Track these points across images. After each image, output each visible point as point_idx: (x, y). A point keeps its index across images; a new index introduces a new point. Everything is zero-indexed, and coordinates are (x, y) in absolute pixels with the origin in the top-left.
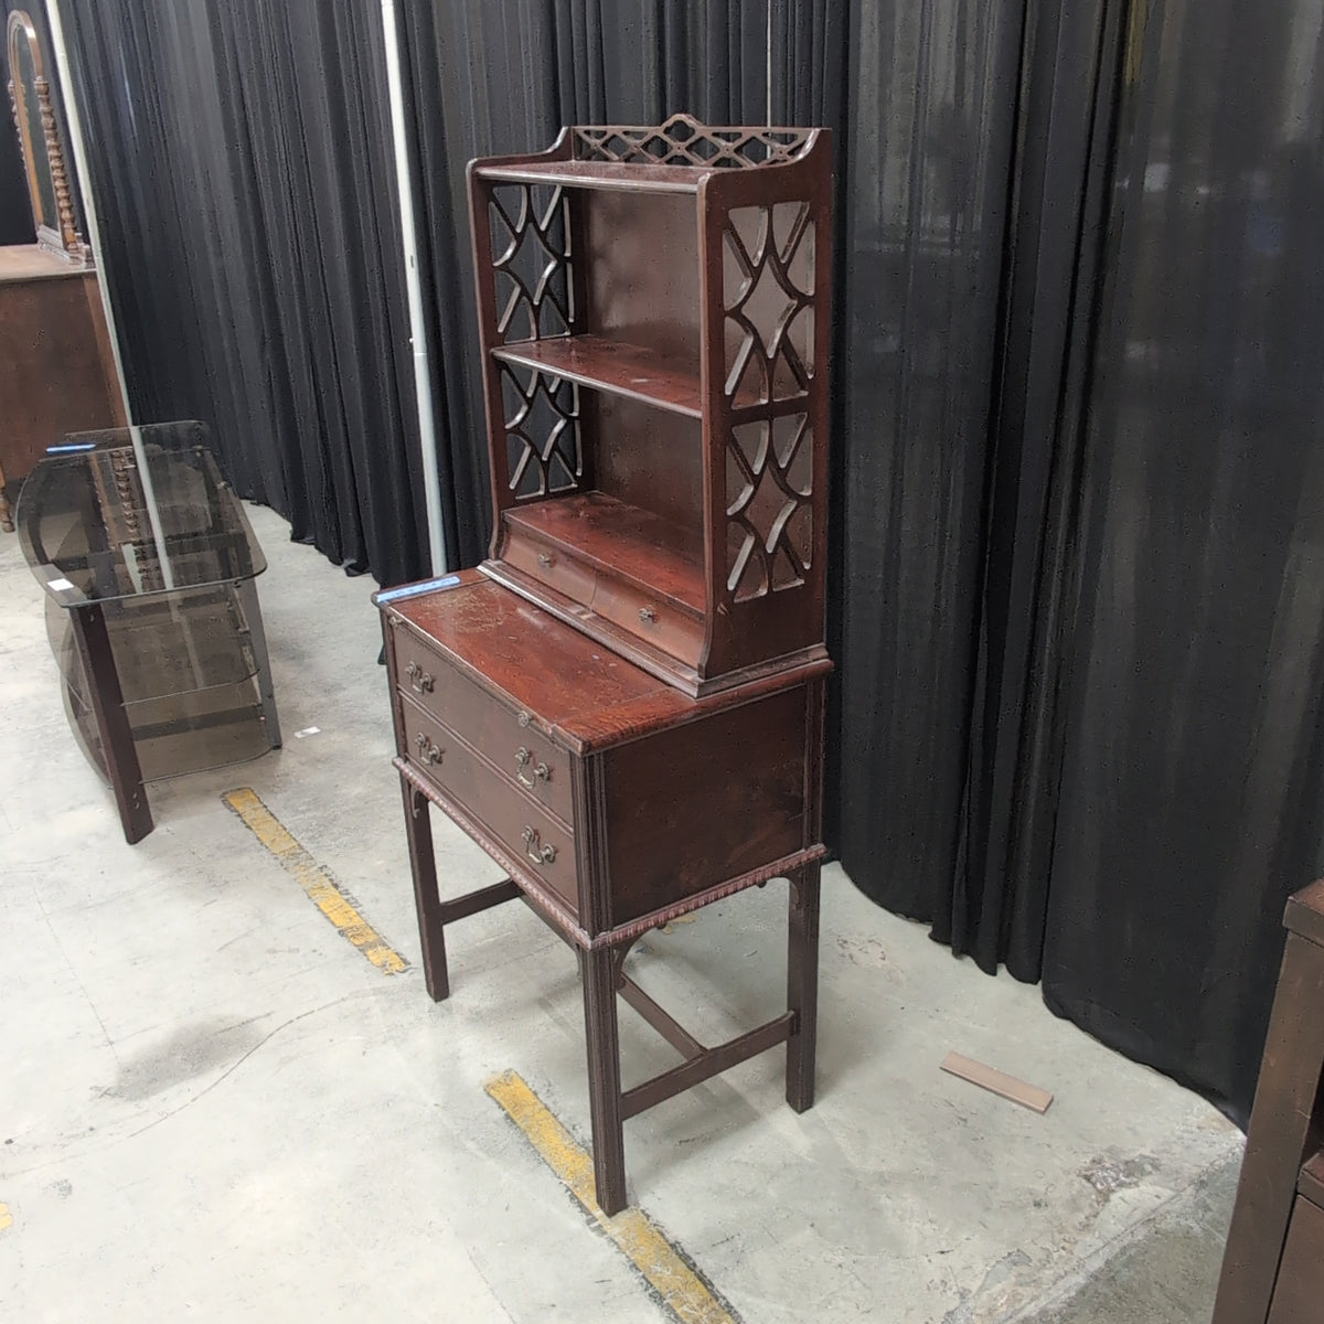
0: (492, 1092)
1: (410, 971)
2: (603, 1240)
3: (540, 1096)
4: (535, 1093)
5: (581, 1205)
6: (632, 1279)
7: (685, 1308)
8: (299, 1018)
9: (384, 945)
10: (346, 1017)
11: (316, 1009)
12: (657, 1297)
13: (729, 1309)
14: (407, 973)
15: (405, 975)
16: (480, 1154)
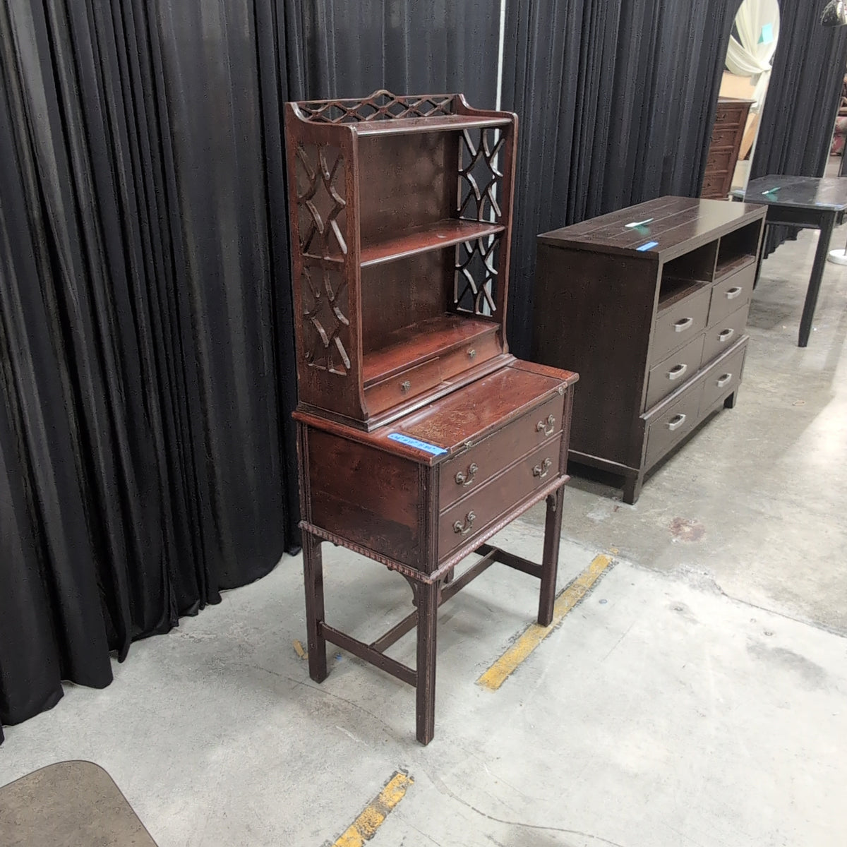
0: (498, 685)
1: (403, 768)
2: (564, 622)
3: (489, 666)
4: (489, 668)
5: (550, 633)
6: (576, 610)
7: (579, 593)
8: (483, 815)
9: (378, 797)
10: (469, 785)
11: (470, 808)
12: (580, 602)
13: (571, 583)
14: (407, 769)
15: (410, 770)
16: (543, 676)
